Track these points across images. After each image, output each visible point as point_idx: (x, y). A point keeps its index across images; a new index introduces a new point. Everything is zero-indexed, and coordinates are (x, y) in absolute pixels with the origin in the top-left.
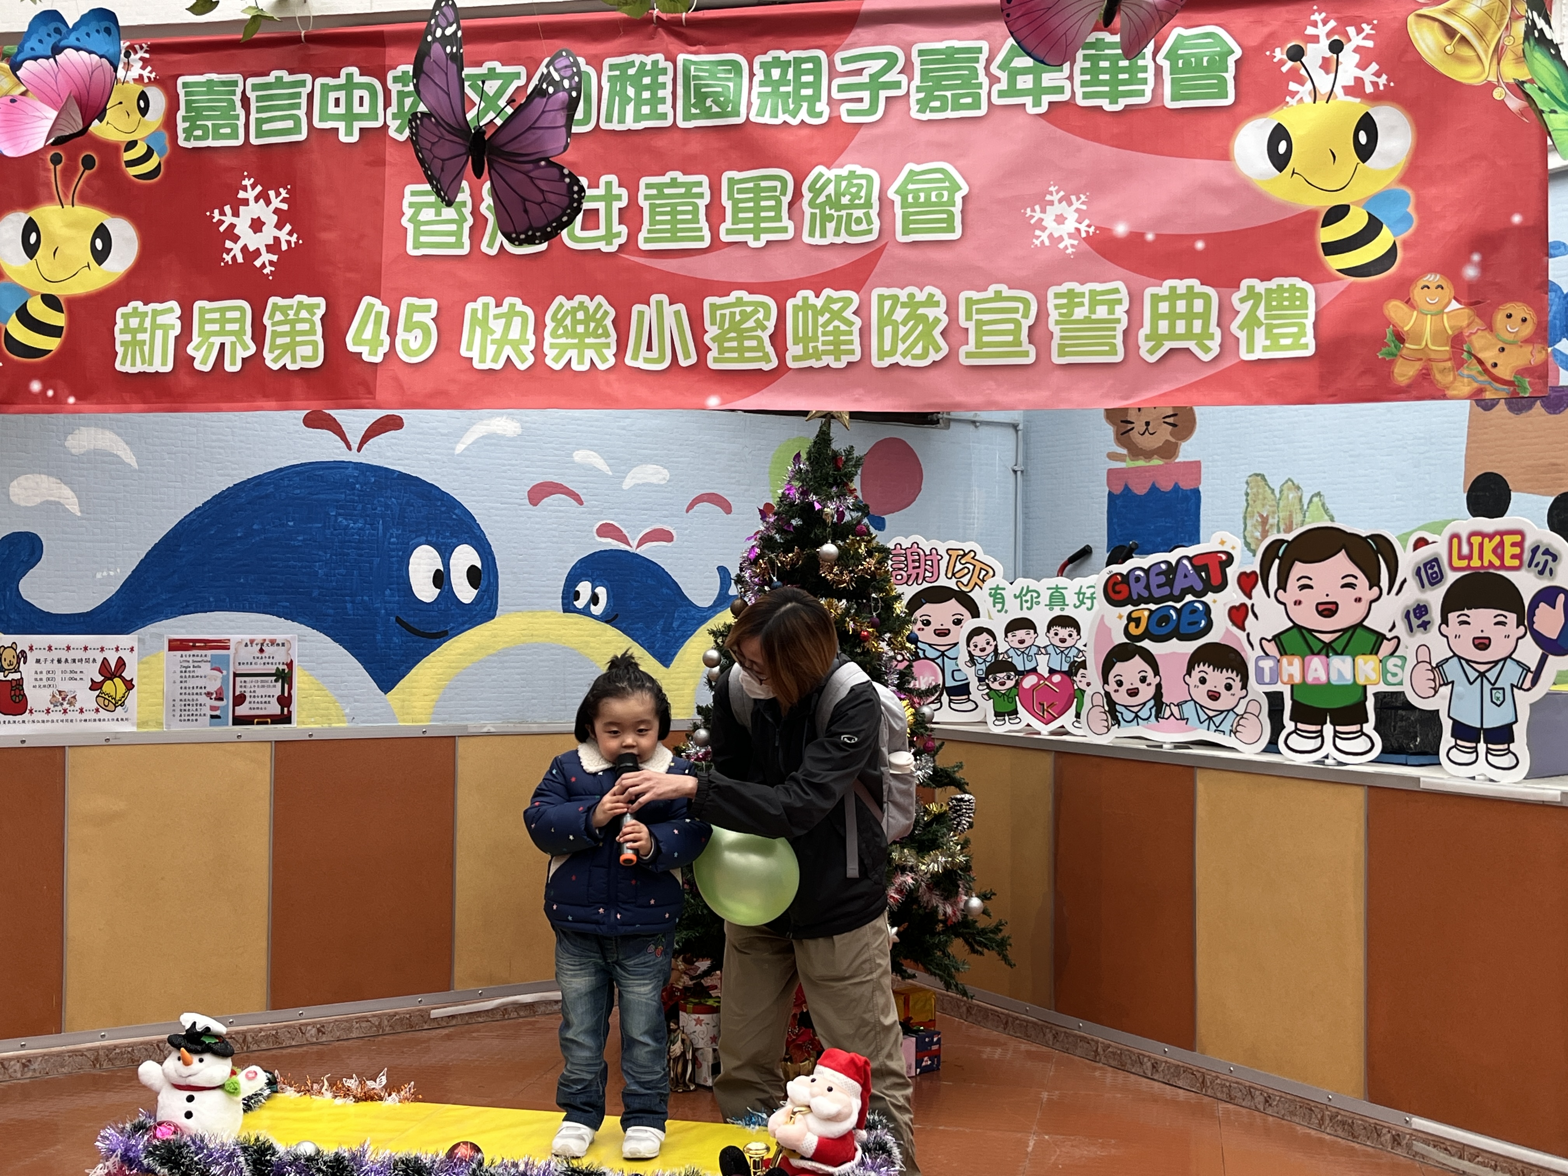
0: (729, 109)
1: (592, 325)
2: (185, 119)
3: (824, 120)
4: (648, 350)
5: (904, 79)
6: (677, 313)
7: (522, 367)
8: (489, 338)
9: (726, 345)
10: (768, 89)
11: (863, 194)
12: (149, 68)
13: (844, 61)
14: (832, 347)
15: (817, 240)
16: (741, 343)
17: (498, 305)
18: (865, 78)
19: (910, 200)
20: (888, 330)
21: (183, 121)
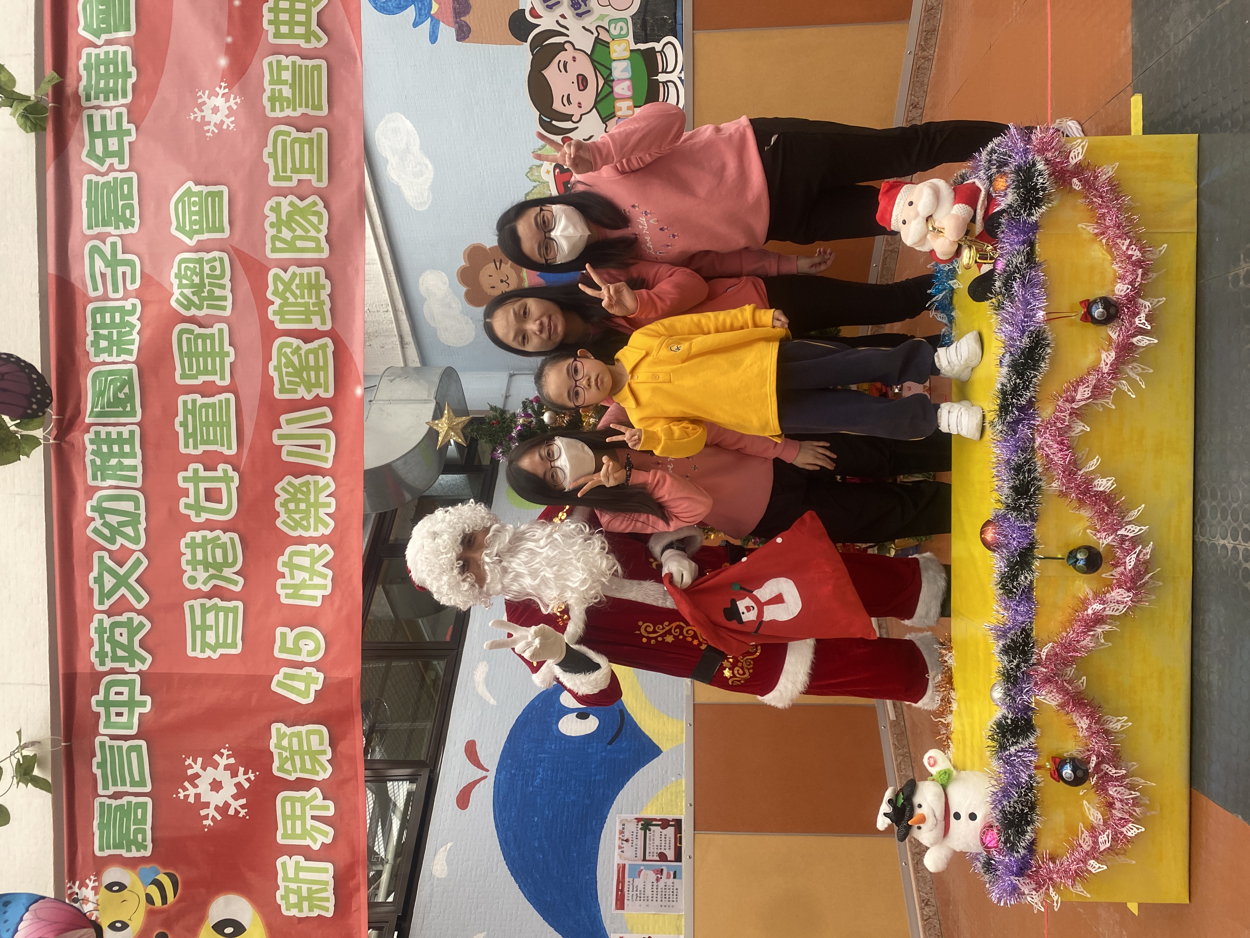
0: (126, 378)
1: (299, 496)
2: (129, 850)
3: (137, 302)
4: (319, 449)
5: (109, 240)
6: (289, 422)
7: (331, 553)
8: (308, 582)
9: (313, 381)
10: (115, 348)
11: (191, 265)
12: (87, 881)
13: (95, 289)
14: (314, 291)
15: (229, 304)
16: (312, 368)
17: (283, 576)
18: (108, 271)
19: (197, 227)
20: (299, 244)
21: (131, 851)
